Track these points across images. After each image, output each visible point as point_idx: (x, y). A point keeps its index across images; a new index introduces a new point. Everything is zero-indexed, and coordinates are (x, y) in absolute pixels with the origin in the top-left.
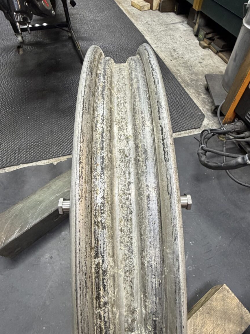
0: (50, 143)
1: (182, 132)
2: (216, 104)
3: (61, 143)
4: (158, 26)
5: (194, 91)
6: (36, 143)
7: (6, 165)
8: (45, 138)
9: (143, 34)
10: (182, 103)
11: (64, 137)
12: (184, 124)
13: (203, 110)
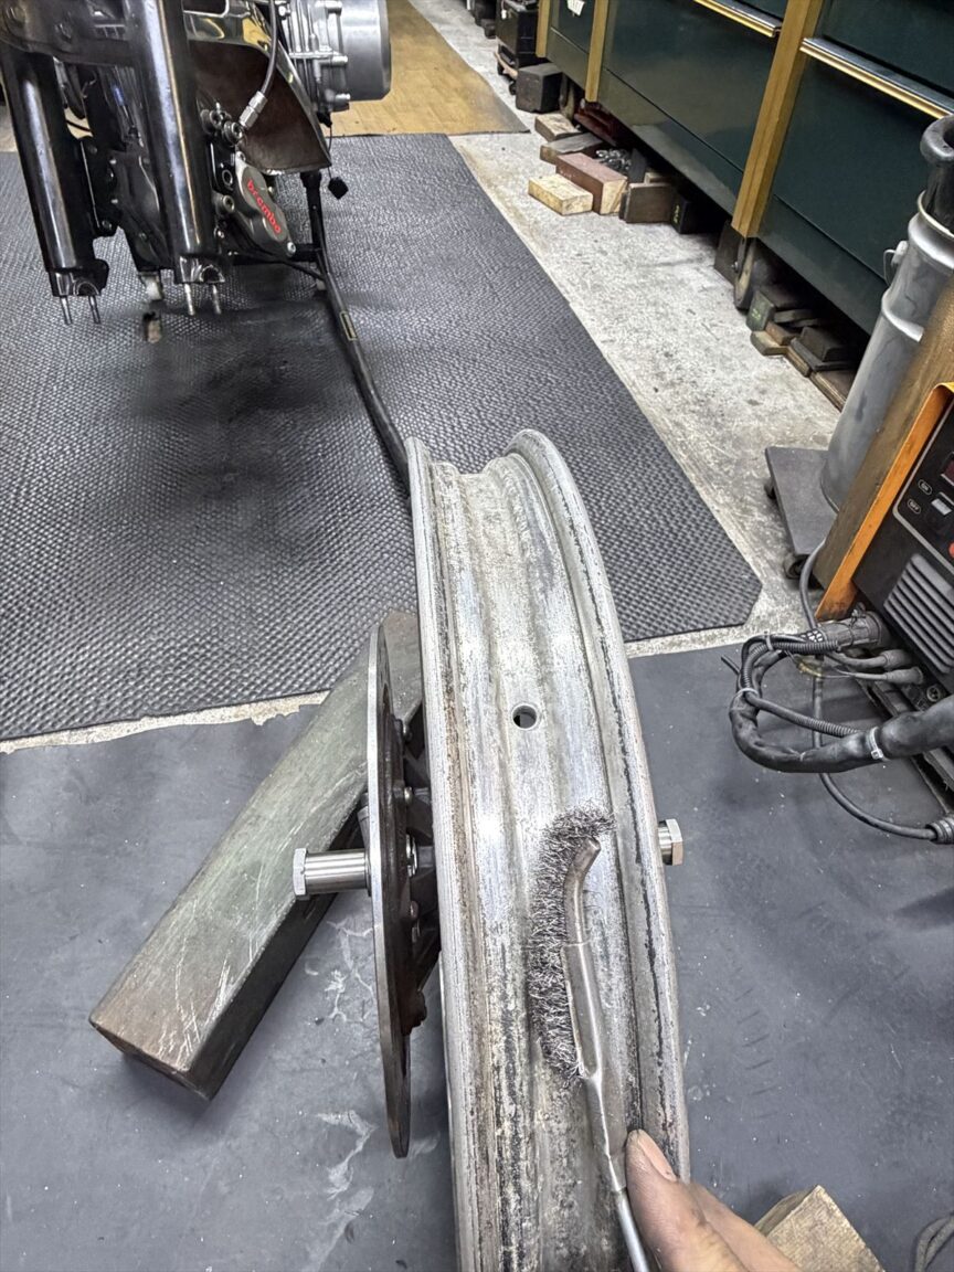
0: (245, 650)
1: (683, 637)
2: (799, 550)
3: (281, 653)
4: (616, 268)
5: (727, 499)
6: (196, 649)
7: (94, 718)
8: (227, 634)
9: (565, 295)
10: (689, 537)
11: (291, 634)
12: (692, 610)
13: (756, 564)
